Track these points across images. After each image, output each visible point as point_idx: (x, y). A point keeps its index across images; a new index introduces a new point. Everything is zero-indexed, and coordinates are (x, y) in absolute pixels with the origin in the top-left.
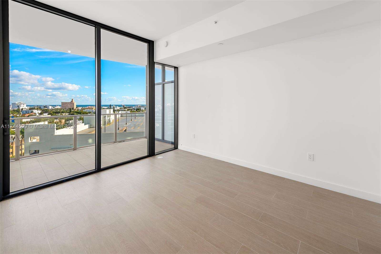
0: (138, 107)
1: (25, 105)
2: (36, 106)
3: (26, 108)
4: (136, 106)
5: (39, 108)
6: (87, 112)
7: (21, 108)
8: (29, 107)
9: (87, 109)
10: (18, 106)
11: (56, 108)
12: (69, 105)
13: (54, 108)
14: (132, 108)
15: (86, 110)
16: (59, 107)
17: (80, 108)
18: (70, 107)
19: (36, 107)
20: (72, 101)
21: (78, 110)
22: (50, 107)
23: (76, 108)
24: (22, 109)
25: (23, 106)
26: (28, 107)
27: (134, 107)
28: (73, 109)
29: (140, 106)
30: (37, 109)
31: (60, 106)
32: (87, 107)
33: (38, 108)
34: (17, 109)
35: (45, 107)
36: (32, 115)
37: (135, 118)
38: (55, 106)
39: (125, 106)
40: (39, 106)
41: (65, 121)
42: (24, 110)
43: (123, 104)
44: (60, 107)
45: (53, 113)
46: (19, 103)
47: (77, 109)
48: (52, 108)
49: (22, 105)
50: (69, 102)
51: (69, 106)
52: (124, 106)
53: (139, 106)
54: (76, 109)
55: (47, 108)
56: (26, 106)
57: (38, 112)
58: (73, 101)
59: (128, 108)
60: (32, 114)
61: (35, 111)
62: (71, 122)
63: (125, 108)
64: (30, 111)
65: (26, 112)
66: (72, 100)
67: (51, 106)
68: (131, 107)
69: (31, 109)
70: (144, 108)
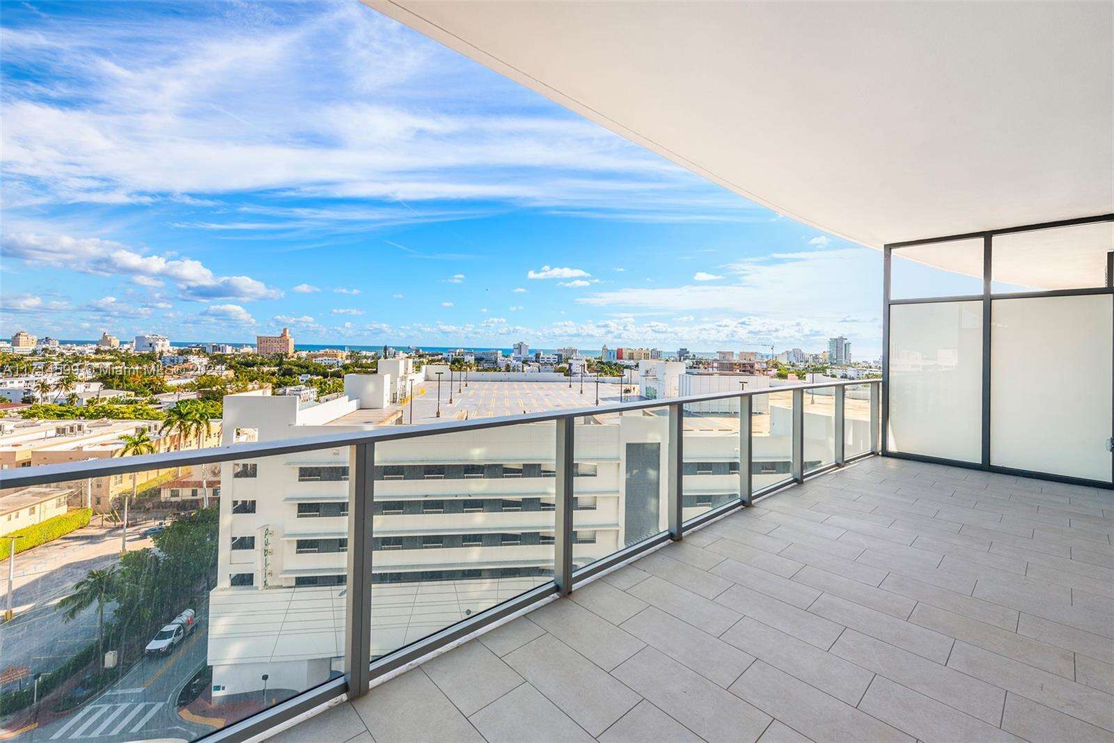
0: (458, 354)
1: (168, 342)
2: (193, 345)
3: (171, 349)
5: (202, 351)
6: (323, 364)
7: (158, 350)
8: (177, 348)
9: (323, 355)
10: (151, 345)
11: (242, 351)
12: (276, 345)
13: (236, 351)
14: (440, 357)
15: (321, 359)
16: (249, 350)
17: (304, 354)
18: (278, 351)
19: (193, 349)
20: (283, 335)
21: (299, 358)
22: (229, 350)
23: (294, 353)
24: (161, 353)
25: (163, 346)
26: (175, 348)
27: (445, 355)
28: (286, 355)
29: (462, 350)
30: (198, 354)
31: (252, 346)
32: (322, 352)
33: (199, 351)
34: (148, 352)
35: (216, 348)
36: (187, 370)
37: (466, 385)
38: (241, 346)
39: (421, 351)
40: (201, 346)
41: (273, 388)
42: (164, 355)
43: (413, 345)
44: (251, 349)
45: (239, 366)
46: (152, 335)
47: (296, 356)
48: (234, 351)
49: (160, 342)
50: (275, 338)
51: (277, 349)
52: (417, 351)
53: (458, 351)
54: (293, 357)
55: (220, 353)
56: (168, 344)
57: (201, 361)
58: (287, 335)
59: (430, 355)
60: (186, 365)
61: (193, 359)
62: (287, 389)
63: (420, 356)
64: (181, 358)
65: (173, 361)
66: (285, 330)
67: (231, 347)
68: (437, 355)
69: (181, 353)
70: (473, 357)
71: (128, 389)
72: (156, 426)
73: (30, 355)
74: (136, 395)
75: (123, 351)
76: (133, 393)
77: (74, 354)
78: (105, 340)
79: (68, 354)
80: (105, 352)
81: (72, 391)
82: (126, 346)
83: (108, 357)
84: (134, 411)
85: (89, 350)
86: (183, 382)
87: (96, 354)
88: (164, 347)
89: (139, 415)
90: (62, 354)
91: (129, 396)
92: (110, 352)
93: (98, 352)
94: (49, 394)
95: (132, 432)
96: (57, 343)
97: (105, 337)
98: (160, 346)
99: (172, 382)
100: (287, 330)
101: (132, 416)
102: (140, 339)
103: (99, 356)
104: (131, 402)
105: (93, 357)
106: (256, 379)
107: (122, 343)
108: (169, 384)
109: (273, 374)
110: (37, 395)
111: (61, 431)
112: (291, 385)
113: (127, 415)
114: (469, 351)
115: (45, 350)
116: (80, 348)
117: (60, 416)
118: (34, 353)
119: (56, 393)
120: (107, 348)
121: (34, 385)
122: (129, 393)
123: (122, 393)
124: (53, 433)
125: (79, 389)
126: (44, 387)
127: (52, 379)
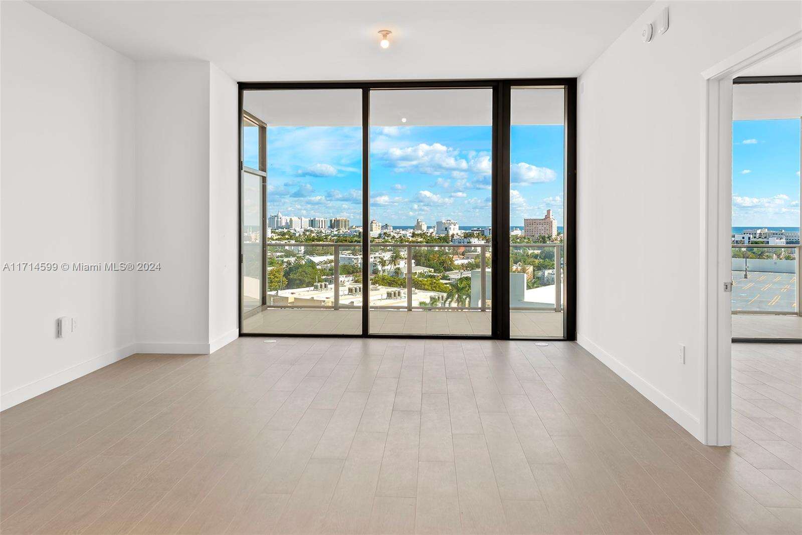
0: (758, 236)
1: (457, 226)
2: (475, 229)
3: (459, 232)
4: (745, 231)
5: (481, 234)
7: (451, 233)
8: (464, 231)
10: (446, 228)
12: (540, 227)
16: (518, 232)
18: (543, 233)
19: (475, 232)
20: (547, 217)
23: (558, 235)
24: (453, 236)
25: (454, 229)
28: (549, 237)
29: (766, 230)
30: (478, 236)
31: (521, 228)
33: (479, 233)
34: (444, 235)
36: (469, 251)
37: (746, 277)
40: (480, 229)
41: (534, 271)
42: (455, 238)
46: (448, 221)
47: (559, 239)
49: (452, 227)
50: (540, 220)
51: (542, 231)
53: (759, 232)
56: (458, 228)
57: (480, 242)
58: (551, 217)
61: (475, 241)
62: (547, 272)
64: (466, 240)
65: (460, 243)
66: (549, 211)
69: (467, 236)
70: (784, 240)
71: (429, 266)
72: (442, 297)
73: (378, 238)
74: (435, 272)
75: (429, 234)
76: (433, 270)
77: (400, 237)
78: (418, 226)
79: (397, 236)
80: (418, 235)
81: (397, 266)
82: (431, 230)
83: (420, 239)
84: (431, 284)
85: (409, 233)
86: (466, 262)
87: (412, 237)
88: (455, 231)
89: (434, 287)
90: (394, 237)
91: (430, 272)
92: (421, 235)
93: (414, 235)
94: (386, 267)
95: (428, 301)
96: (392, 228)
97: (418, 223)
98: (452, 229)
99: (458, 262)
100: (551, 211)
101: (430, 288)
102: (439, 224)
103: (414, 239)
104: (431, 277)
105: (411, 239)
106: (520, 261)
107: (428, 228)
108: (456, 263)
109: (536, 257)
110: (380, 267)
111: (389, 295)
112: (549, 269)
113: (426, 287)
114: (777, 232)
115: (385, 233)
116: (403, 232)
117: (390, 284)
118: (380, 236)
119: (389, 266)
120: (419, 232)
121: (378, 260)
122: (431, 269)
123: (426, 269)
124: (385, 296)
125: (402, 265)
126: (383, 263)
127: (387, 256)
